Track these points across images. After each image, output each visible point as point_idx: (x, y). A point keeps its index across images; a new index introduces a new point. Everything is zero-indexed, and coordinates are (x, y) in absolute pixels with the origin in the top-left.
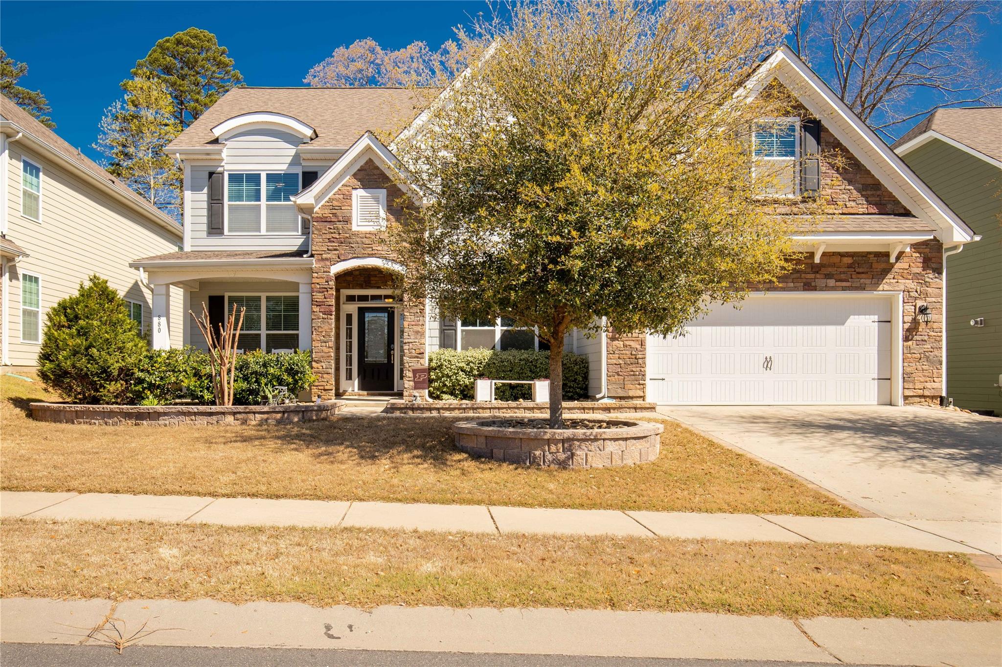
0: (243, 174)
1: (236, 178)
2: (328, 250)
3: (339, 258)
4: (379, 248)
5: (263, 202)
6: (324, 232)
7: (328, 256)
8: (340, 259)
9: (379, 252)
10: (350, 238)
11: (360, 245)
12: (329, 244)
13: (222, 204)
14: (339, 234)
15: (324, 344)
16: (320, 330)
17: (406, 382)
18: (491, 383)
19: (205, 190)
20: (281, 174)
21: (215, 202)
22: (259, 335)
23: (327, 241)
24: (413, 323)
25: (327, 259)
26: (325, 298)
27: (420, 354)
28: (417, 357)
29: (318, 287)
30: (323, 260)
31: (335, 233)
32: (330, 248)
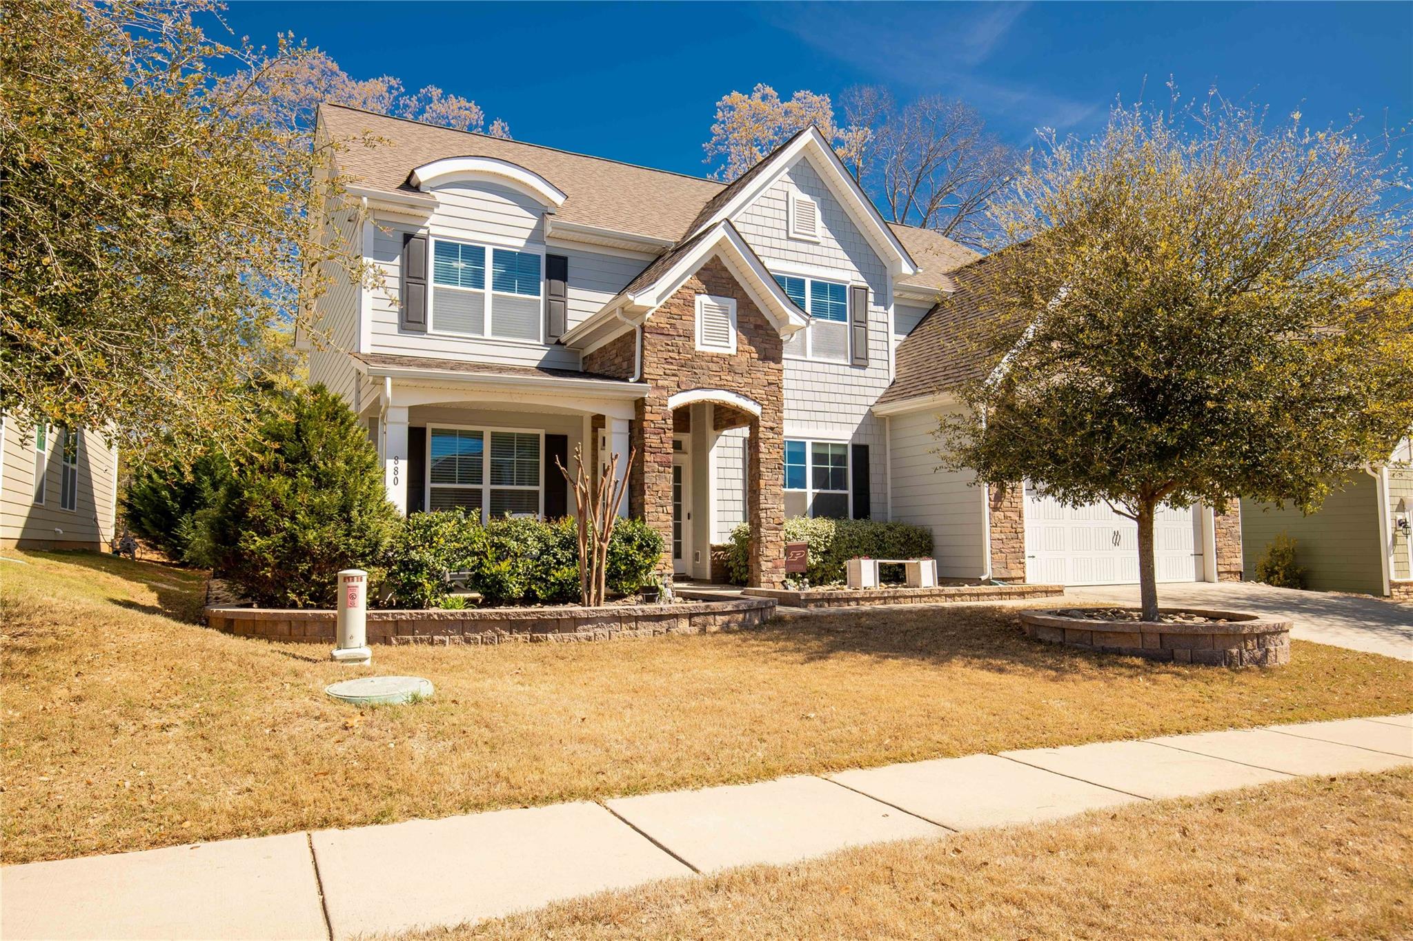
0: (458, 245)
1: (446, 249)
2: (665, 374)
3: (679, 386)
4: (729, 378)
5: (488, 291)
6: (659, 348)
7: (665, 383)
8: (680, 388)
9: (729, 383)
10: (692, 360)
11: (706, 372)
12: (666, 366)
13: (425, 285)
14: (679, 353)
15: (660, 509)
16: (655, 488)
17: (762, 563)
18: (875, 563)
19: (397, 261)
20: (515, 253)
21: (414, 280)
22: (480, 492)
23: (663, 361)
24: (771, 483)
25: (663, 387)
26: (662, 442)
27: (779, 524)
28: (776, 529)
29: (652, 425)
30: (657, 387)
31: (673, 351)
32: (667, 372)
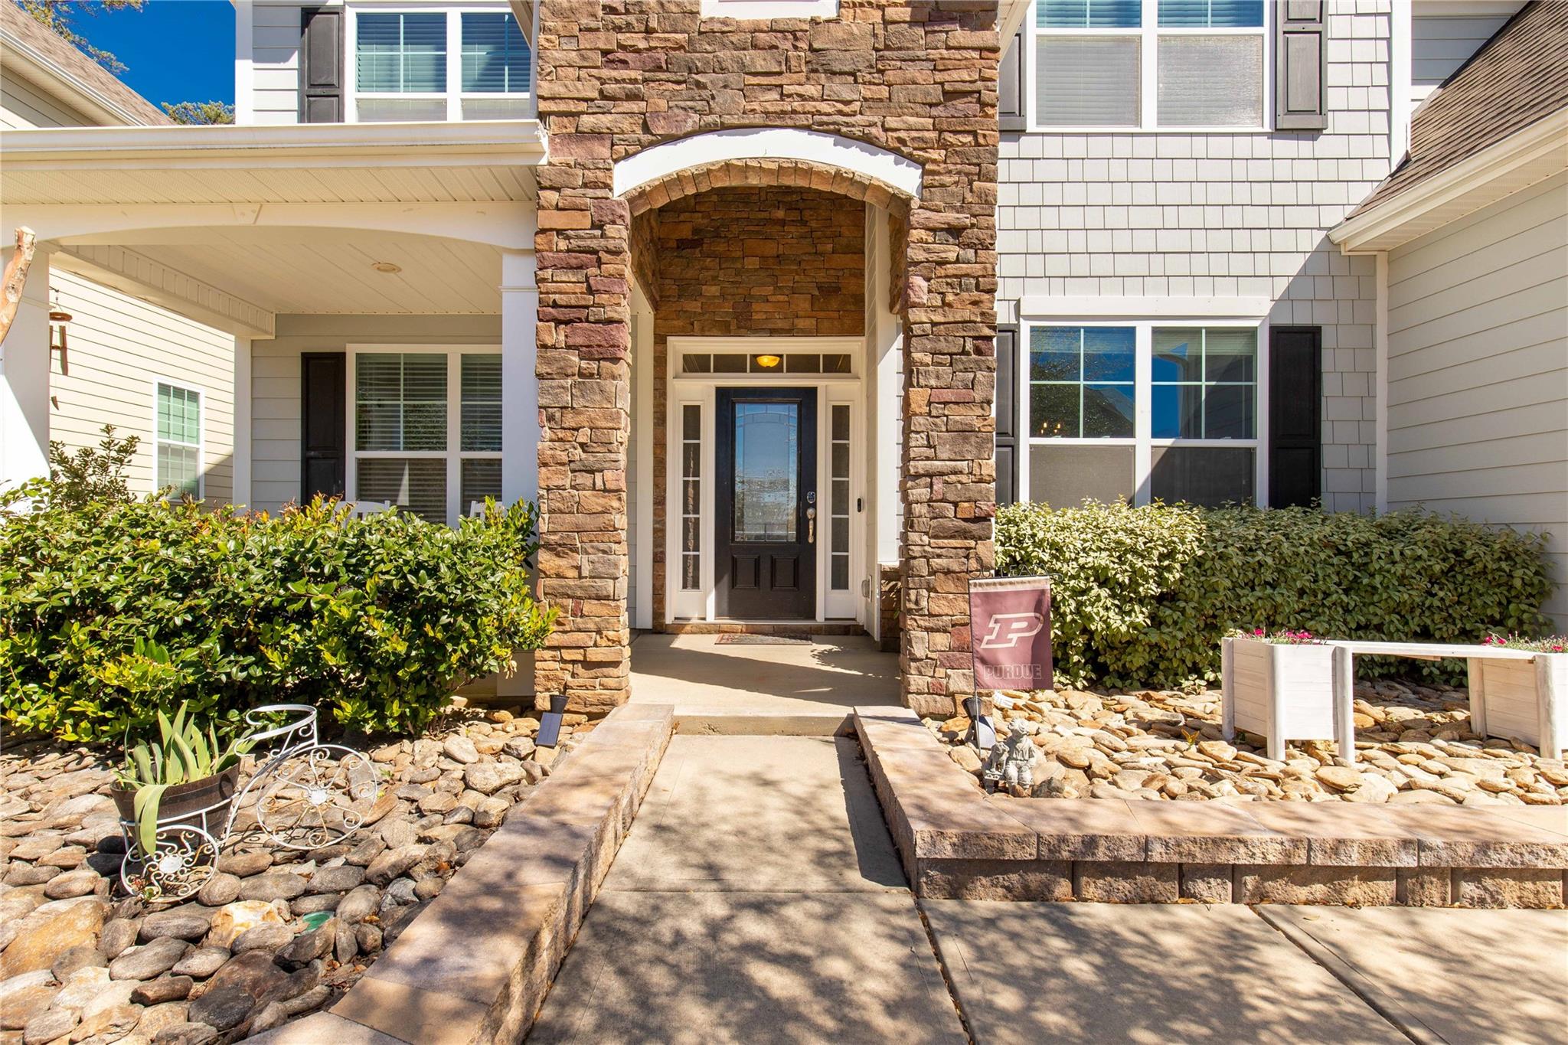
0: (397, 15)
1: (370, 27)
2: (604, 96)
3: (646, 128)
4: (811, 90)
5: (455, 92)
6: (586, 21)
7: (605, 121)
8: (654, 139)
9: (810, 106)
10: (690, 46)
11: (732, 78)
12: (605, 73)
13: (339, 97)
14: (649, 31)
15: (584, 479)
16: (570, 421)
17: (916, 634)
18: (1337, 656)
19: (294, 61)
21: (319, 91)
22: (442, 463)
23: (599, 59)
24: (948, 395)
25: (596, 134)
26: (590, 291)
27: (976, 520)
28: (965, 535)
29: (563, 245)
30: (580, 135)
31: (629, 28)
32: (611, 88)
